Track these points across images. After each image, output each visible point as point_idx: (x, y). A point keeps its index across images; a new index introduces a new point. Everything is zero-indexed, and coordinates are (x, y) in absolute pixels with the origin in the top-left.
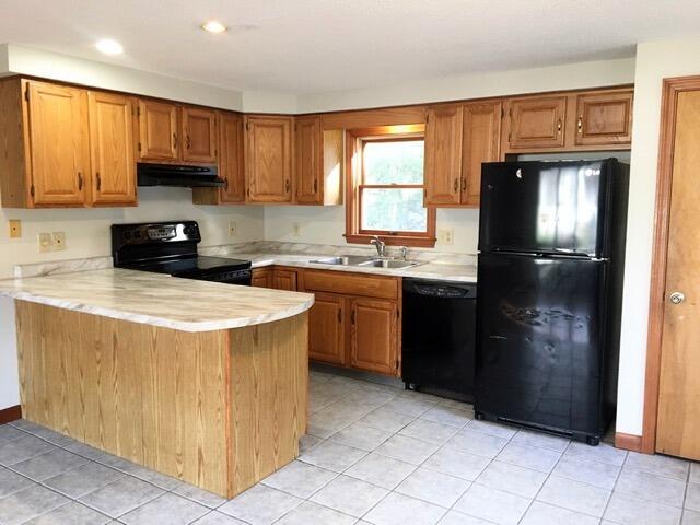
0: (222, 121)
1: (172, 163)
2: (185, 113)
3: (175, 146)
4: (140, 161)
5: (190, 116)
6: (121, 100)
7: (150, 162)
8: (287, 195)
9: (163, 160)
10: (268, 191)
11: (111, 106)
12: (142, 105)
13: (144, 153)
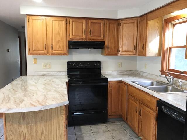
0: (107, 23)
1: (83, 40)
2: (90, 21)
3: (84, 34)
4: (70, 40)
5: (92, 23)
6: (62, 19)
7: (74, 40)
8: (134, 51)
9: (80, 39)
10: (127, 50)
11: (58, 22)
12: (71, 20)
13: (71, 37)
